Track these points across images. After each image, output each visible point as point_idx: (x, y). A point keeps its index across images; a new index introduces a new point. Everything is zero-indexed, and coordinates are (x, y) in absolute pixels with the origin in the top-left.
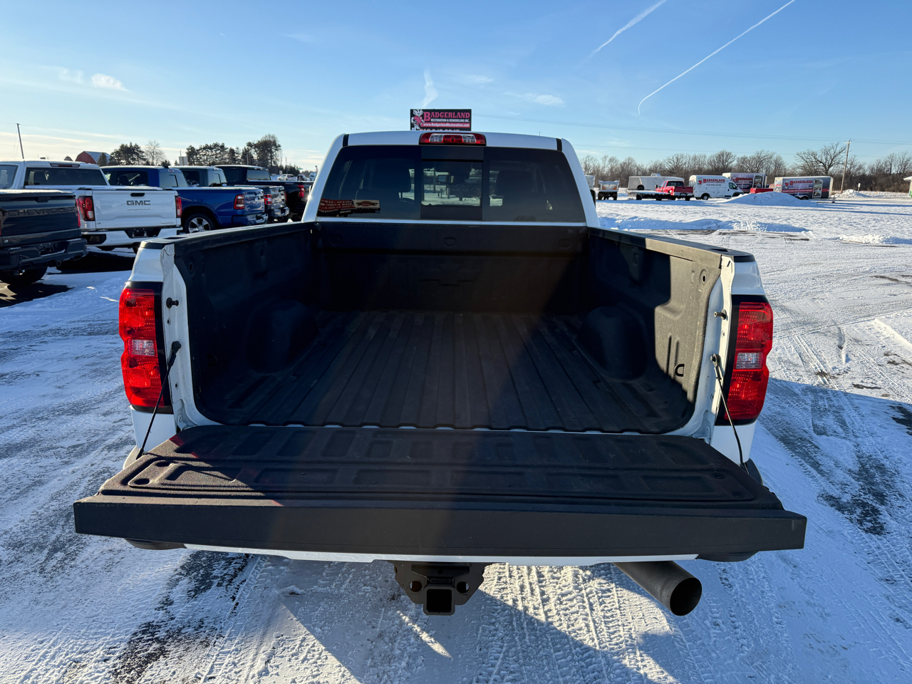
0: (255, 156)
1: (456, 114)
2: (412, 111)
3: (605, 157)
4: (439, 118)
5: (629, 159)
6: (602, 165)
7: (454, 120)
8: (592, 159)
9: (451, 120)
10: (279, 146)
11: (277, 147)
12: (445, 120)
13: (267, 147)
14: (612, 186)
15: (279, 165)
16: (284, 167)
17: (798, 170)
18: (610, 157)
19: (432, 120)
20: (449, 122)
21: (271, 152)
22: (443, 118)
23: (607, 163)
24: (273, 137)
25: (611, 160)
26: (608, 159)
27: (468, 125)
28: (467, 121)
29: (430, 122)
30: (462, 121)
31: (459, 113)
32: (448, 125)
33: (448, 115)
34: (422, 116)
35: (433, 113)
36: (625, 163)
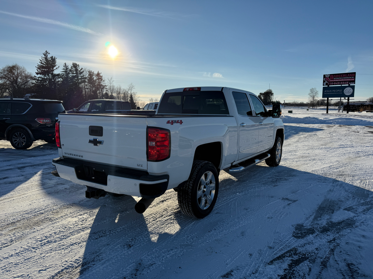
0: (262, 98)
1: (347, 75)
2: (324, 75)
4: (338, 77)
7: (346, 78)
9: (344, 78)
10: (273, 94)
11: (272, 94)
12: (341, 78)
13: (268, 94)
15: (272, 101)
16: (274, 101)
19: (334, 78)
20: (343, 79)
21: (269, 96)
22: (341, 77)
24: (271, 90)
27: (353, 79)
28: (353, 77)
29: (333, 79)
30: (350, 78)
31: (349, 75)
32: (342, 80)
33: (343, 76)
34: (330, 77)
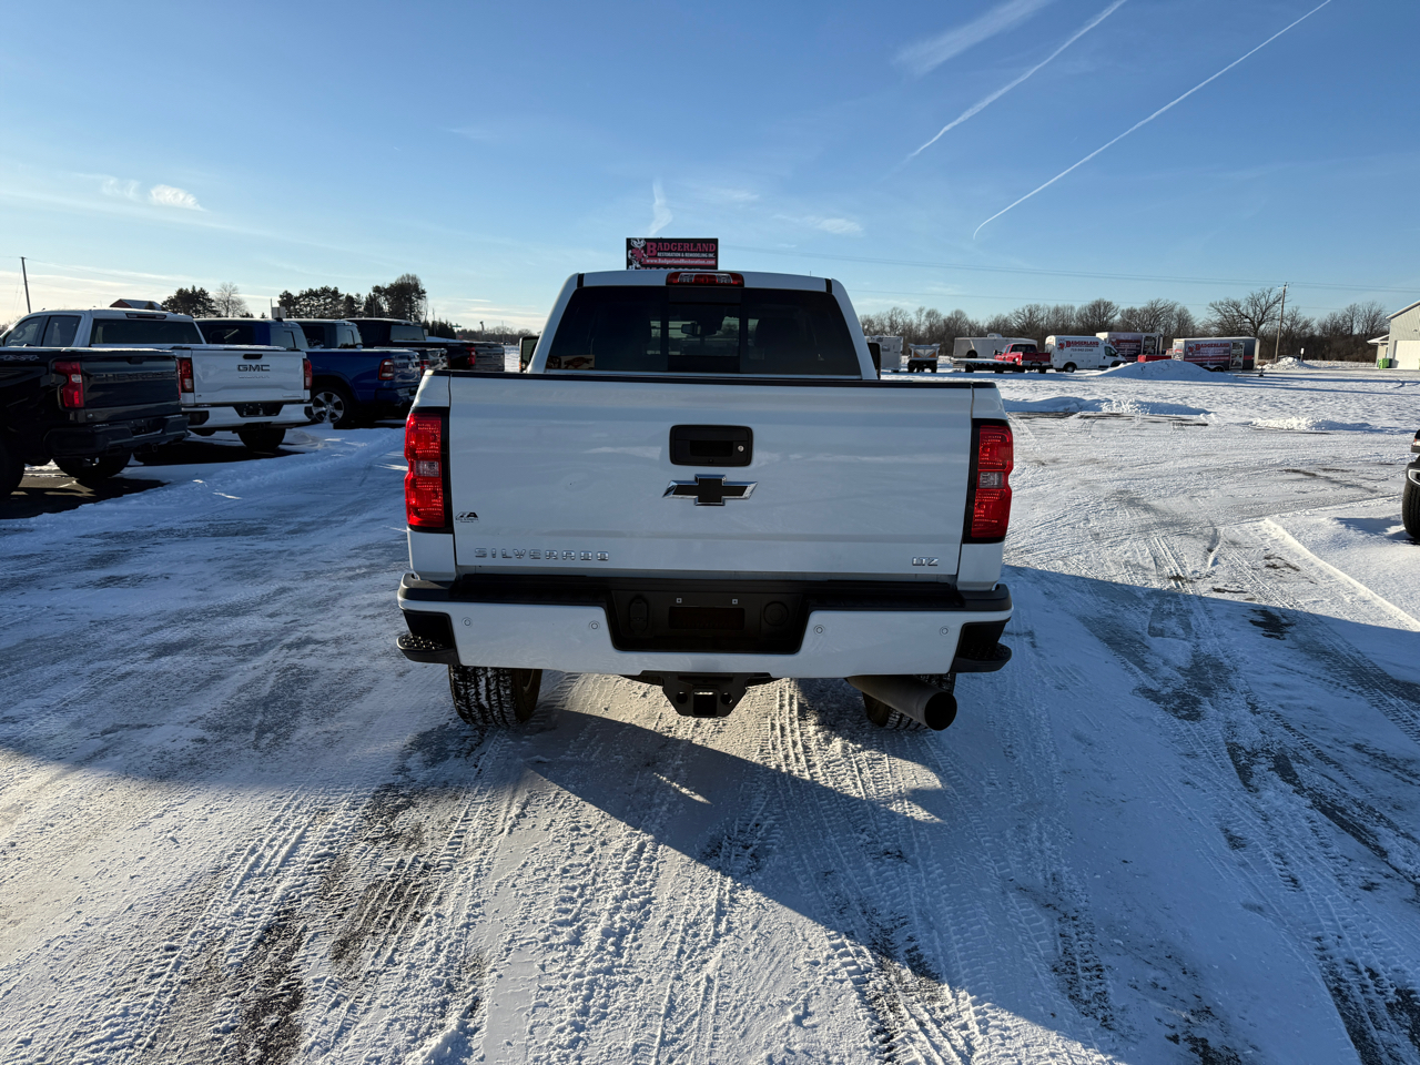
0: (386, 307)
1: (695, 246)
2: (629, 241)
3: (921, 310)
4: (670, 251)
5: (957, 312)
6: (915, 322)
7: (691, 255)
8: (900, 313)
9: (687, 255)
10: (424, 292)
11: (421, 294)
12: (679, 255)
13: (406, 293)
14: (928, 351)
15: (423, 320)
16: (430, 322)
17: (1213, 329)
18: (927, 309)
19: (659, 254)
20: (685, 258)
21: (411, 302)
22: (676, 251)
23: (923, 318)
24: (414, 278)
25: (930, 314)
26: (924, 313)
27: (713, 262)
28: (711, 255)
29: (656, 257)
30: (704, 255)
31: (699, 245)
32: (682, 261)
33: (682, 247)
34: (645, 248)
35: (660, 244)
36: (950, 319)
